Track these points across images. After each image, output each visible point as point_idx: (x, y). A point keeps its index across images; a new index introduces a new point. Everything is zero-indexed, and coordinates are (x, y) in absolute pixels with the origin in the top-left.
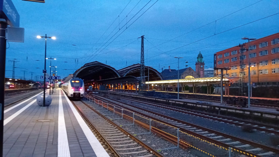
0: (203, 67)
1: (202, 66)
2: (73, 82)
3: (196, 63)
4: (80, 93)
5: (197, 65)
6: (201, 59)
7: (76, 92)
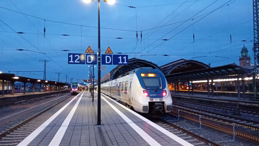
0: (250, 62)
1: (248, 62)
2: (143, 75)
3: (240, 58)
4: (163, 103)
5: (242, 61)
6: (246, 53)
7: (155, 100)
